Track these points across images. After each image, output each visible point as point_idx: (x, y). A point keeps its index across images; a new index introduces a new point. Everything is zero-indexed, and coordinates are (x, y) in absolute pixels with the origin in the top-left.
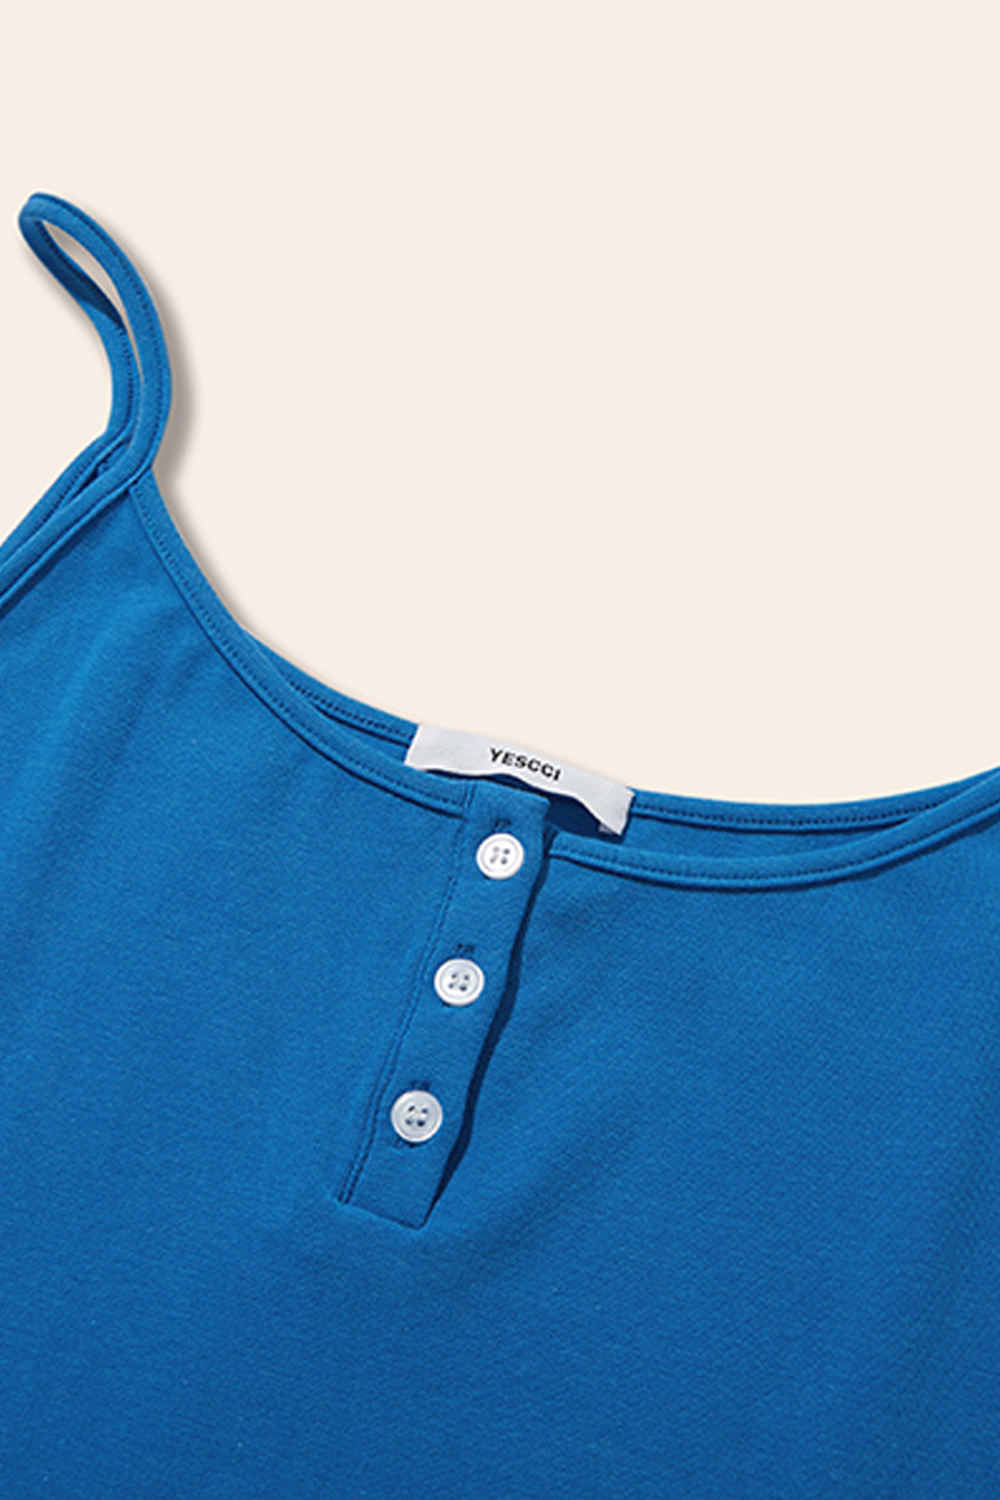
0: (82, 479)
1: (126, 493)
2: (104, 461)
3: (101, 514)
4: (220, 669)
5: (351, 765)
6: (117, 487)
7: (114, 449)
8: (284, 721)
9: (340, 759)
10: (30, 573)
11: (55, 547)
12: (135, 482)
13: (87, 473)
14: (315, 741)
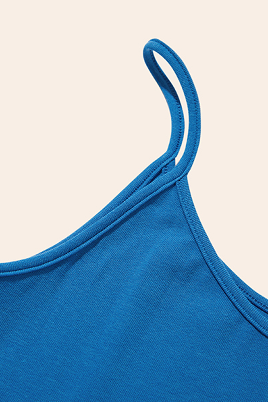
0: (155, 173)
1: (175, 184)
2: (165, 166)
3: (162, 192)
4: (206, 273)
5: (261, 329)
6: (171, 181)
7: (170, 162)
8: (233, 303)
9: (256, 325)
10: (127, 213)
11: (140, 203)
12: (179, 180)
13: (157, 170)
14: (246, 315)
